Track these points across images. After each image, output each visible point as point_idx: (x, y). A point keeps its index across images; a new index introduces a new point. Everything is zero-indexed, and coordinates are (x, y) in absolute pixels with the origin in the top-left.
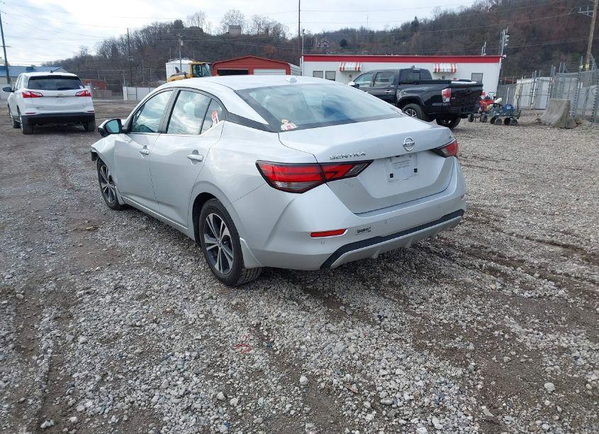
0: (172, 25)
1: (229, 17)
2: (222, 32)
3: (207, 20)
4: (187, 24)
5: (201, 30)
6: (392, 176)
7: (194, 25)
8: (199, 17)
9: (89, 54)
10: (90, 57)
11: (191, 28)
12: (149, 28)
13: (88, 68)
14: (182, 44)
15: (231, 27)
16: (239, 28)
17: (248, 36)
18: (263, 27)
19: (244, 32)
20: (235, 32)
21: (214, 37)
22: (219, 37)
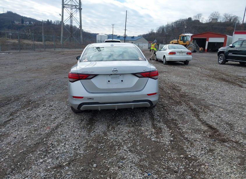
0: (187, 20)
1: (213, 15)
2: (208, 21)
3: (202, 17)
4: (193, 19)
5: (199, 21)
6: (109, 81)
7: (196, 19)
8: (199, 15)
9: (154, 32)
10: (154, 33)
11: (195, 20)
12: (178, 21)
13: (152, 37)
14: (186, 27)
15: (213, 19)
16: (217, 19)
17: (220, 23)
18: (229, 18)
19: (219, 21)
20: (214, 21)
21: (204, 24)
22: (206, 24)
